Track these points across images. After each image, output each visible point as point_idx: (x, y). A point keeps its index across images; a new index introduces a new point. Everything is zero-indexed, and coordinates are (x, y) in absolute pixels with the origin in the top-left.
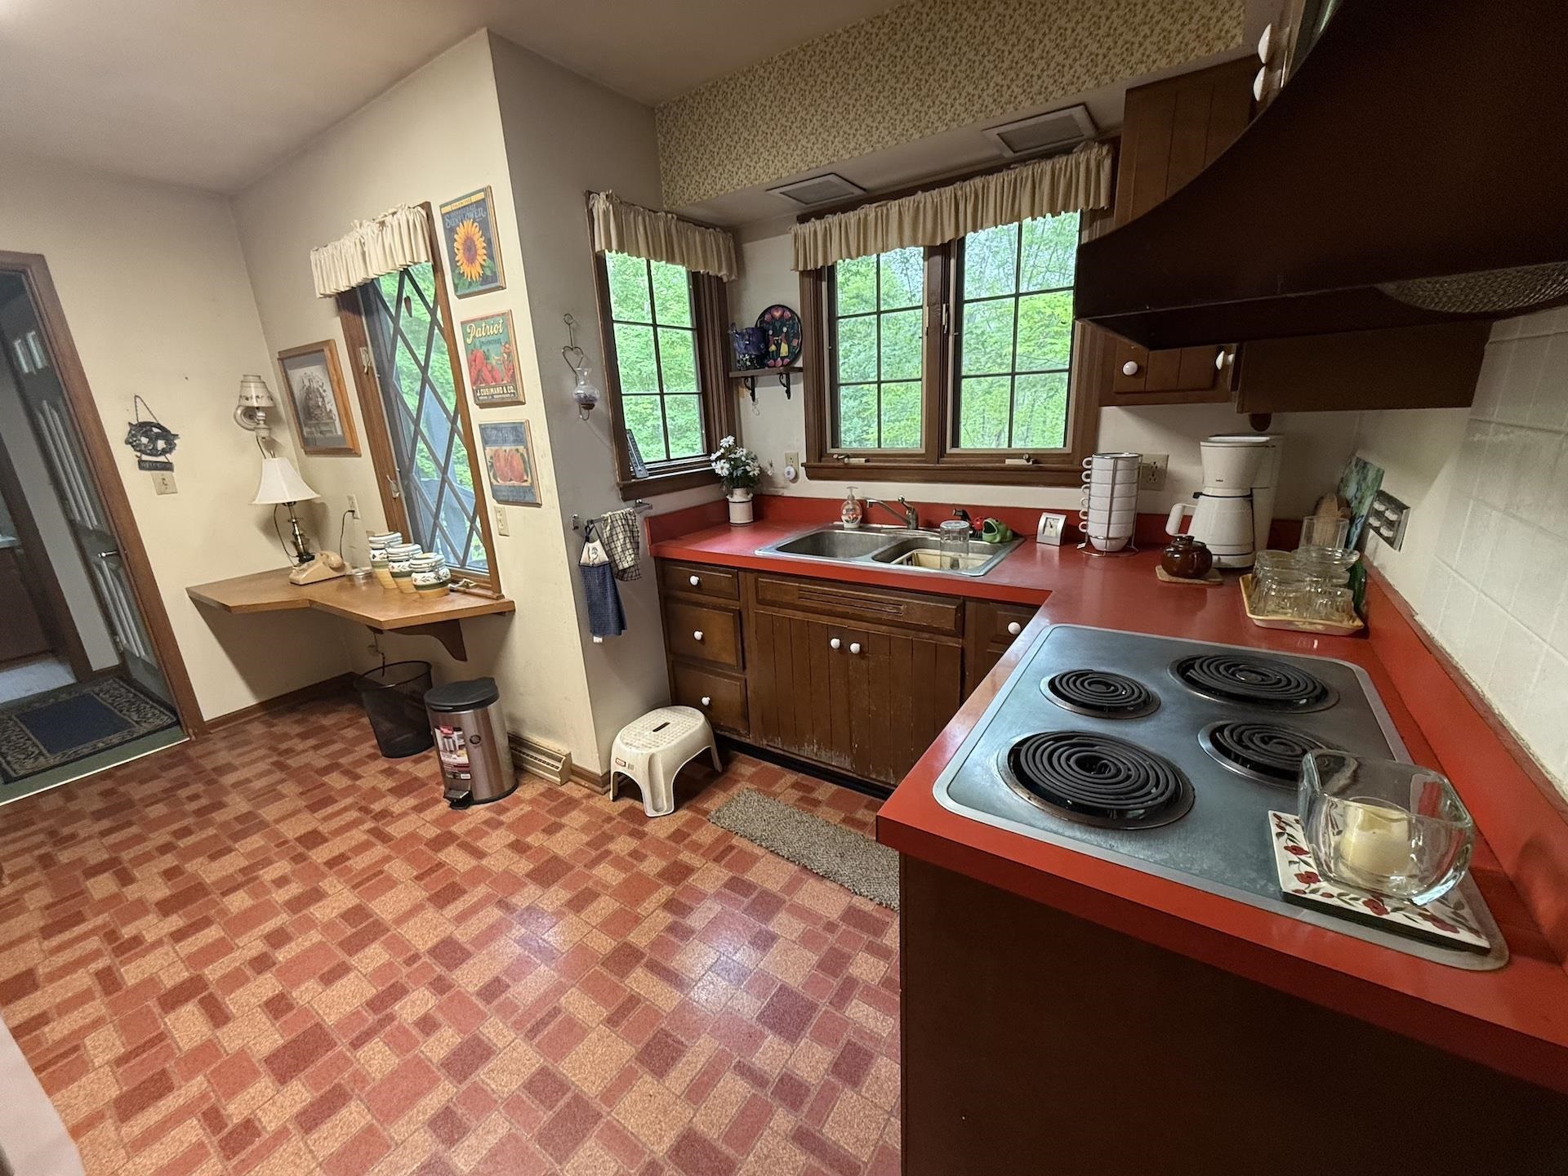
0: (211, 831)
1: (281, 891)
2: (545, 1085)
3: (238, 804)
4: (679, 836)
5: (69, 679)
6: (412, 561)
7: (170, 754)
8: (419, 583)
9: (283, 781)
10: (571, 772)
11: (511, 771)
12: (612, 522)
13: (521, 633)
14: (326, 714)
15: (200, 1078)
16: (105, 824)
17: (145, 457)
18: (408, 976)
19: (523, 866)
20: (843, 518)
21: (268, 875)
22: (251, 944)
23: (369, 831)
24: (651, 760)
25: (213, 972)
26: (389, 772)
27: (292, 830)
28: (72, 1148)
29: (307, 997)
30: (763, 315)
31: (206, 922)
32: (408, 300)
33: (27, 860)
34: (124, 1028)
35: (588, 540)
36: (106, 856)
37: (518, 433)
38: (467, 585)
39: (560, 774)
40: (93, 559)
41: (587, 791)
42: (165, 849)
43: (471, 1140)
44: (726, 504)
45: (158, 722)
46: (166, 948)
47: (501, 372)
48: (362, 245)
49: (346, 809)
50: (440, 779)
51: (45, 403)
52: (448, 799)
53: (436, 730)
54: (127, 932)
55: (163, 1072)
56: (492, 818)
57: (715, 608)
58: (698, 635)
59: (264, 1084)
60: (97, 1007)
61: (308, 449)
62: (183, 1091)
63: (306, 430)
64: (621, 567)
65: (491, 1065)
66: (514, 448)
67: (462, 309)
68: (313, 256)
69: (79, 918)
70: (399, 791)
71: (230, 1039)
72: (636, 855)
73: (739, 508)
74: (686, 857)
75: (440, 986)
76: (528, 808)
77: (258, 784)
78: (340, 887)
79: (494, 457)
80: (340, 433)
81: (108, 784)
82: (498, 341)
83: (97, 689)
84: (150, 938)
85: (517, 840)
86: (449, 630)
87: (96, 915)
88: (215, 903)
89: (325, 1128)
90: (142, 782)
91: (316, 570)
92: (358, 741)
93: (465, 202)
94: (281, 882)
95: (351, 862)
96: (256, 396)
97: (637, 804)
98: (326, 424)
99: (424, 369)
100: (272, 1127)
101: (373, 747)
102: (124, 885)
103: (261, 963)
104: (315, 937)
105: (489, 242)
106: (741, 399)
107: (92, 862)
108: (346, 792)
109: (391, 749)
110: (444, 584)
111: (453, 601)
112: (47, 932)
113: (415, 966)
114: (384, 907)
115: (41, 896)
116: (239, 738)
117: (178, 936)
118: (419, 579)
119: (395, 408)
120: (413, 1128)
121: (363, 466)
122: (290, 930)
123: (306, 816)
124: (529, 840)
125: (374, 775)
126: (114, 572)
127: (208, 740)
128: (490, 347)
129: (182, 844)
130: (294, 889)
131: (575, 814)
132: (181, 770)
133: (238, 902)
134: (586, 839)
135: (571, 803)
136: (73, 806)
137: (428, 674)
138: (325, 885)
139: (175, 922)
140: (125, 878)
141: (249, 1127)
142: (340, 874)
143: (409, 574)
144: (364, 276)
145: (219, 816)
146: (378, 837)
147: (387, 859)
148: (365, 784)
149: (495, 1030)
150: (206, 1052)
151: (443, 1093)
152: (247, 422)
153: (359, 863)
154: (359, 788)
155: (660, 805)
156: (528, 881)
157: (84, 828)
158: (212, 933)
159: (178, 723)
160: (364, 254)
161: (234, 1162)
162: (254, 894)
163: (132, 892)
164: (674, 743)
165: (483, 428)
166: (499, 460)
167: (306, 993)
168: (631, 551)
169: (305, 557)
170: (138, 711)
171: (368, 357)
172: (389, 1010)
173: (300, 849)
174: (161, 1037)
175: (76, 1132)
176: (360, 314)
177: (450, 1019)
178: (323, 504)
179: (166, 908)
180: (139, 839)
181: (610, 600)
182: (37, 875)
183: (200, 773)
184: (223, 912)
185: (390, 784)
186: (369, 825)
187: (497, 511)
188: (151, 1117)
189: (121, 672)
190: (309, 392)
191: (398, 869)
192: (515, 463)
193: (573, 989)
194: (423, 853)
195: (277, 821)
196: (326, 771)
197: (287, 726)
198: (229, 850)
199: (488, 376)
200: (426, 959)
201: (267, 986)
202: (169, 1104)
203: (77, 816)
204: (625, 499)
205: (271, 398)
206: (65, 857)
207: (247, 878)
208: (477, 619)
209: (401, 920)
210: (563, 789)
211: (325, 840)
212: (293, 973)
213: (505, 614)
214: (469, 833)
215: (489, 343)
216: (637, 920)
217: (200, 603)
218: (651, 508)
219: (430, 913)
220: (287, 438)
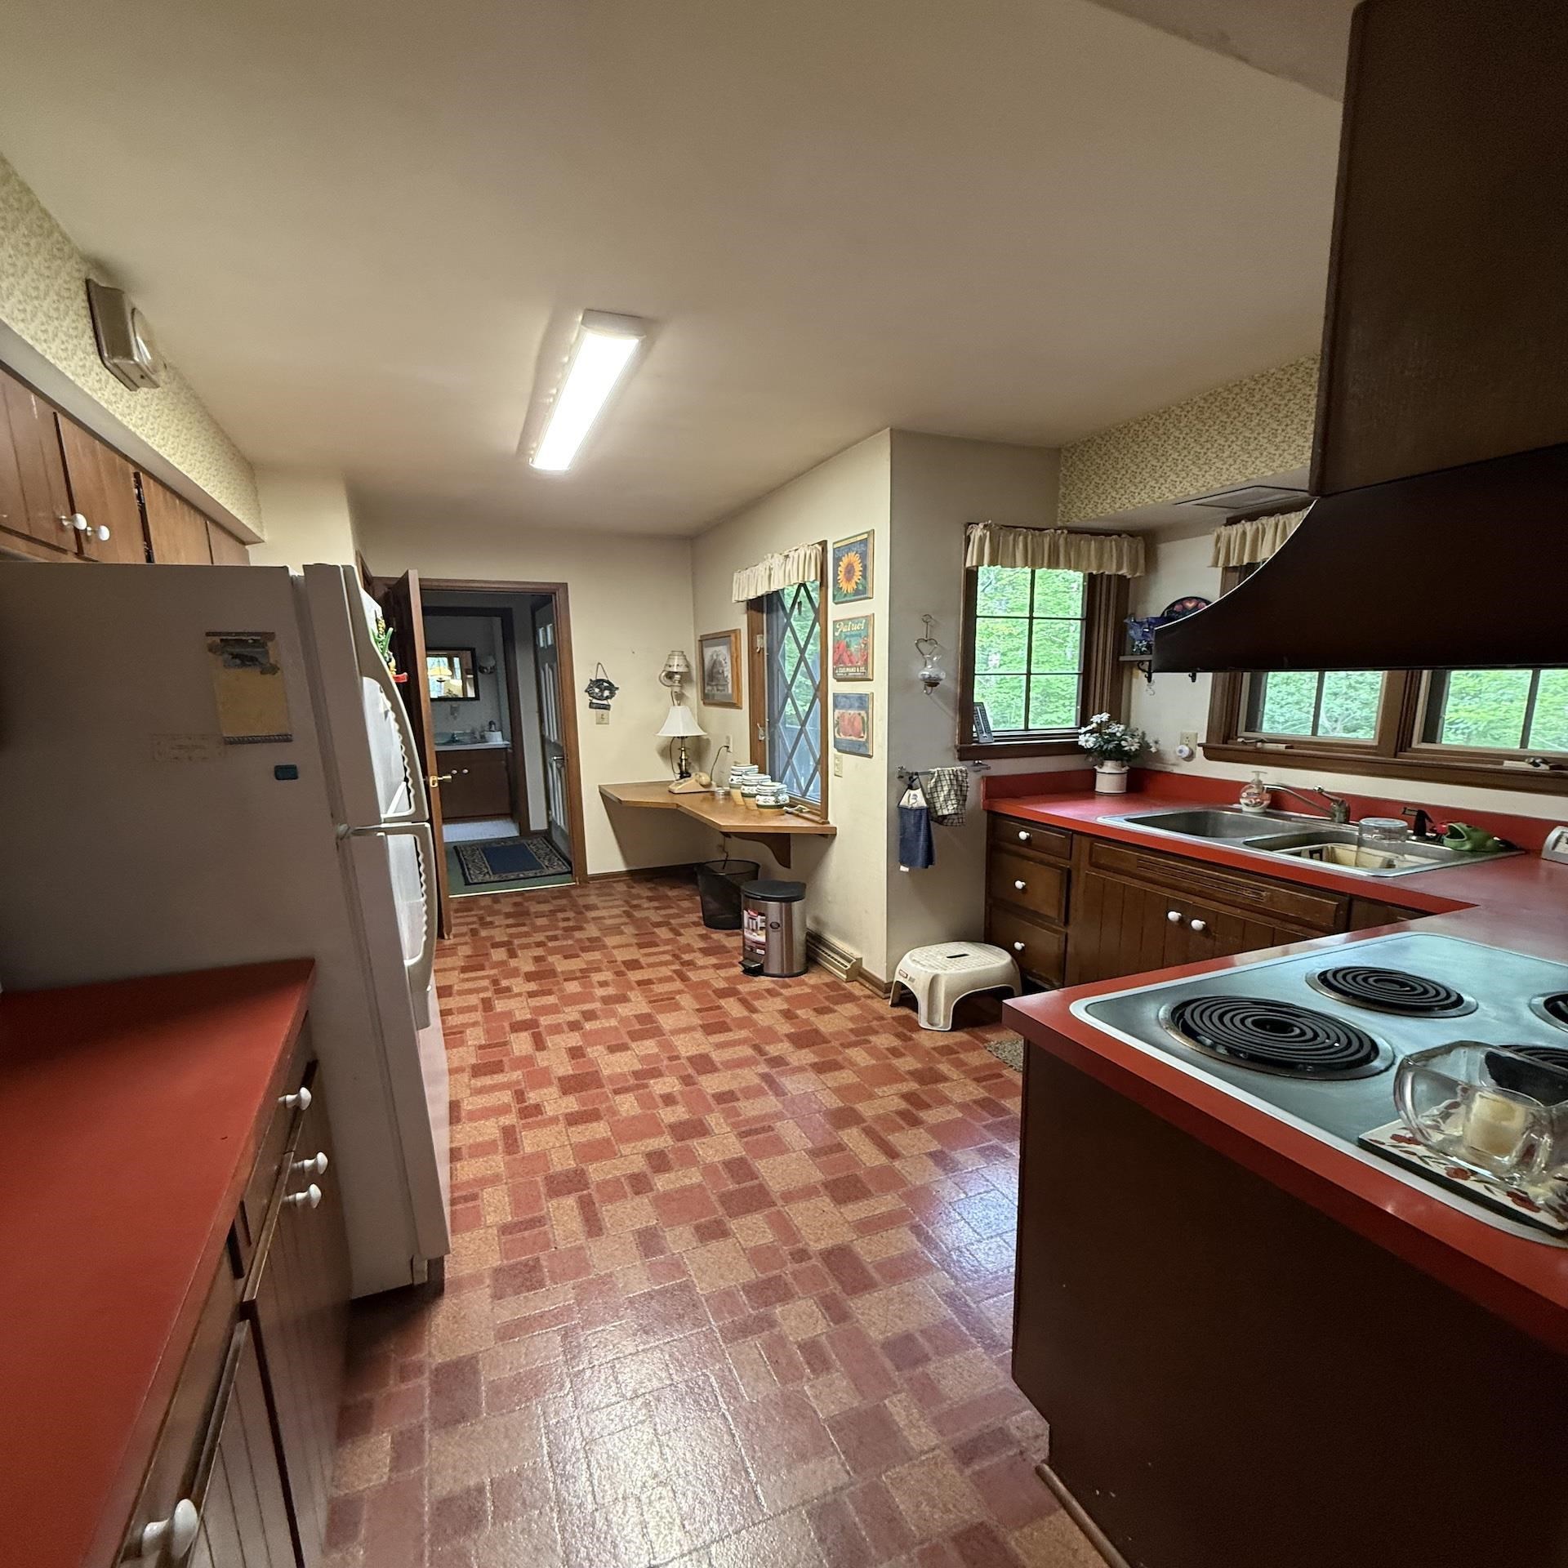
0: (570, 942)
1: (601, 989)
2: (738, 1168)
3: (592, 931)
4: (947, 1051)
5: (515, 833)
6: (759, 787)
7: (560, 890)
8: (761, 803)
9: (626, 924)
10: (858, 973)
11: (803, 960)
12: (939, 776)
13: (837, 855)
14: (672, 888)
15: (519, 1072)
16: (510, 921)
17: (594, 701)
18: (667, 1067)
19: (785, 1028)
20: (1242, 801)
21: (596, 977)
22: (572, 1013)
23: (675, 971)
24: (934, 981)
25: (544, 1021)
26: (703, 937)
27: (621, 956)
28: (446, 1078)
29: (596, 1054)
30: (1173, 605)
31: (550, 993)
32: (800, 603)
33: (464, 929)
34: (488, 1032)
35: (911, 787)
36: (506, 939)
37: (863, 701)
38: (801, 811)
39: (847, 972)
40: (548, 760)
41: (870, 993)
42: (539, 944)
43: (672, 1175)
44: (1093, 774)
45: (559, 869)
46: (523, 998)
47: (857, 656)
48: (770, 569)
49: (664, 953)
50: (742, 952)
51: (547, 665)
52: (743, 965)
53: (745, 912)
54: (504, 983)
55: (501, 1061)
56: (774, 989)
57: (1042, 862)
58: (1019, 884)
59: (553, 1091)
60: (478, 1016)
61: (706, 701)
62: (508, 1075)
63: (708, 688)
64: (940, 813)
65: (705, 1140)
66: (857, 712)
67: (835, 612)
68: (736, 576)
69: (482, 968)
70: (705, 952)
71: (542, 1059)
72: (895, 1052)
73: (1108, 777)
74: (944, 1068)
75: (687, 1080)
76: (808, 990)
77: (609, 922)
78: (640, 999)
79: (842, 716)
80: (730, 691)
81: (518, 899)
82: (860, 636)
83: (530, 842)
84: (516, 990)
85: (788, 1010)
86: (780, 843)
87: (492, 968)
88: (558, 983)
89: (581, 1128)
90: (539, 903)
91: (690, 784)
92: (689, 911)
93: (852, 540)
94: (603, 984)
95: (654, 986)
96: (677, 665)
97: (913, 1014)
98: (724, 685)
99: (802, 651)
100: (550, 1114)
101: (699, 917)
102: (511, 957)
103: (574, 1026)
104: (613, 1022)
105: (865, 567)
106: (1134, 680)
107: (497, 940)
108: (667, 942)
109: (712, 922)
110: (781, 807)
111: (785, 819)
112: (464, 970)
113: (674, 1062)
114: (667, 1021)
115: (465, 950)
116: (607, 891)
117: (531, 995)
118: (761, 800)
119: (775, 678)
120: (635, 1152)
121: (741, 718)
122: (599, 1013)
123: (634, 949)
124: (799, 1012)
125: (692, 936)
126: (559, 770)
127: (586, 887)
128: (852, 639)
129: (550, 944)
130: (610, 991)
131: (849, 1006)
132: (564, 902)
133: (573, 987)
134: (851, 1025)
135: (850, 998)
136: (497, 907)
137: (757, 872)
138: (631, 995)
139: (533, 986)
140: (512, 954)
141: (537, 1109)
142: (644, 991)
143: (754, 796)
144: (767, 589)
145: (578, 935)
146: (679, 976)
147: (680, 992)
148: (682, 940)
149: (715, 1120)
150: (526, 1062)
151: (664, 1142)
152: (669, 682)
153: (659, 989)
154: (677, 942)
155: (936, 1020)
156: (785, 1039)
157: (499, 920)
158: (551, 1000)
159: (571, 872)
160: (770, 576)
161: (523, 1122)
162: (584, 986)
163: (513, 963)
164: (963, 971)
165: (835, 696)
166: (844, 721)
167: (596, 1052)
168: (954, 802)
169: (684, 775)
170: (549, 860)
171: (761, 642)
172: (645, 1081)
173: (623, 968)
174: (505, 1044)
175: (452, 1072)
176: (763, 612)
177: (686, 1103)
178: (708, 740)
179: (529, 977)
180: (526, 935)
181: (922, 838)
182: (467, 939)
183: (574, 906)
184: (562, 990)
185: (702, 945)
186: (676, 967)
187: (836, 757)
188: (487, 1081)
189: (546, 835)
190: (715, 664)
191: (686, 1001)
192: (856, 724)
193: (791, 1121)
194: (710, 996)
195: (614, 947)
196: (658, 925)
197: (643, 890)
198: (578, 956)
199: (846, 660)
200: (684, 1061)
201: (574, 1039)
202: (499, 1078)
203: (497, 913)
204: (961, 759)
205: (688, 666)
206: (483, 933)
207: (584, 975)
208: (805, 837)
209: (677, 1032)
210: (847, 985)
211: (642, 968)
212: (593, 1038)
213: (827, 837)
214: (749, 993)
215: (852, 636)
216: (871, 1096)
217: (605, 797)
218: (988, 768)
219: (699, 1035)
220: (693, 693)
